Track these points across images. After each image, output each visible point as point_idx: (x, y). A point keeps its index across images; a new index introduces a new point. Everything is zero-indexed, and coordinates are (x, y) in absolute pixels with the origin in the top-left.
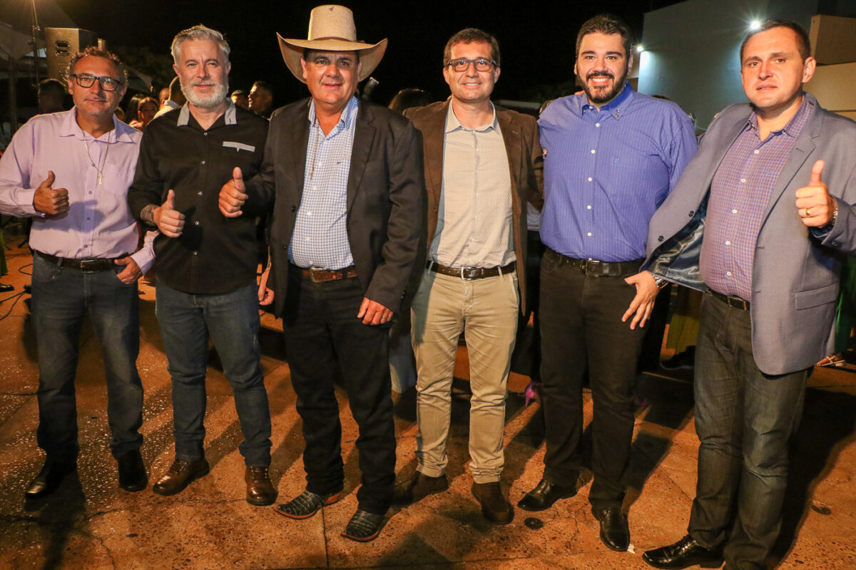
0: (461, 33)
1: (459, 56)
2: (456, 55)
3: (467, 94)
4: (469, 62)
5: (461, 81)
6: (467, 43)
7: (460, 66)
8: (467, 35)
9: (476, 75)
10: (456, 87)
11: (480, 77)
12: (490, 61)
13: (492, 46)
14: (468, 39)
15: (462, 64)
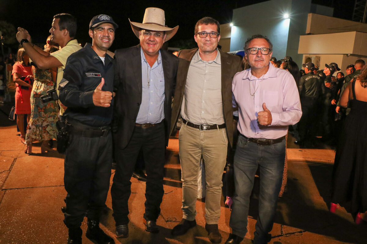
1: (203, 30)
3: (206, 48)
4: (207, 33)
6: (207, 24)
9: (210, 40)
11: (212, 41)
12: (216, 33)
13: (217, 26)
15: (204, 34)
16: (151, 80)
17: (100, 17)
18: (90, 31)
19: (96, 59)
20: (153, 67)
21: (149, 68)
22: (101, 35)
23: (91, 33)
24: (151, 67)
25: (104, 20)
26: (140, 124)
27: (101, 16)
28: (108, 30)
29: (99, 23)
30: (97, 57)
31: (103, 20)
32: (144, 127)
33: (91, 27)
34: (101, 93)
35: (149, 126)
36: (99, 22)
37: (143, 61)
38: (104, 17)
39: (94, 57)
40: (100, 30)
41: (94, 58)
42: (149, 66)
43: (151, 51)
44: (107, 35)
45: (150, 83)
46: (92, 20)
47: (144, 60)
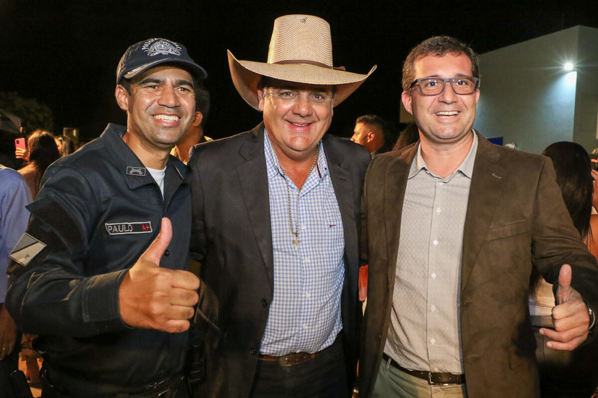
0: (428, 41)
1: (430, 74)
2: (424, 72)
4: (444, 81)
5: (430, 109)
6: (439, 55)
7: (430, 88)
8: (438, 44)
9: (455, 100)
10: (426, 119)
11: (460, 103)
12: (471, 80)
14: (440, 50)
15: (432, 84)
16: (304, 227)
17: (149, 46)
18: (117, 91)
19: (136, 177)
20: (305, 189)
21: (296, 192)
22: (153, 102)
23: (121, 98)
24: (300, 189)
25: (161, 54)
26: (275, 357)
27: (152, 43)
28: (174, 86)
29: (146, 66)
30: (139, 171)
31: (160, 56)
32: (285, 364)
33: (122, 78)
34: (156, 275)
35: (300, 358)
36: (147, 62)
37: (271, 172)
38: (162, 47)
39: (130, 169)
40: (151, 87)
41: (131, 172)
42: (293, 185)
43: (299, 143)
44: (172, 102)
45: (300, 235)
46: (124, 56)
47: (277, 169)
